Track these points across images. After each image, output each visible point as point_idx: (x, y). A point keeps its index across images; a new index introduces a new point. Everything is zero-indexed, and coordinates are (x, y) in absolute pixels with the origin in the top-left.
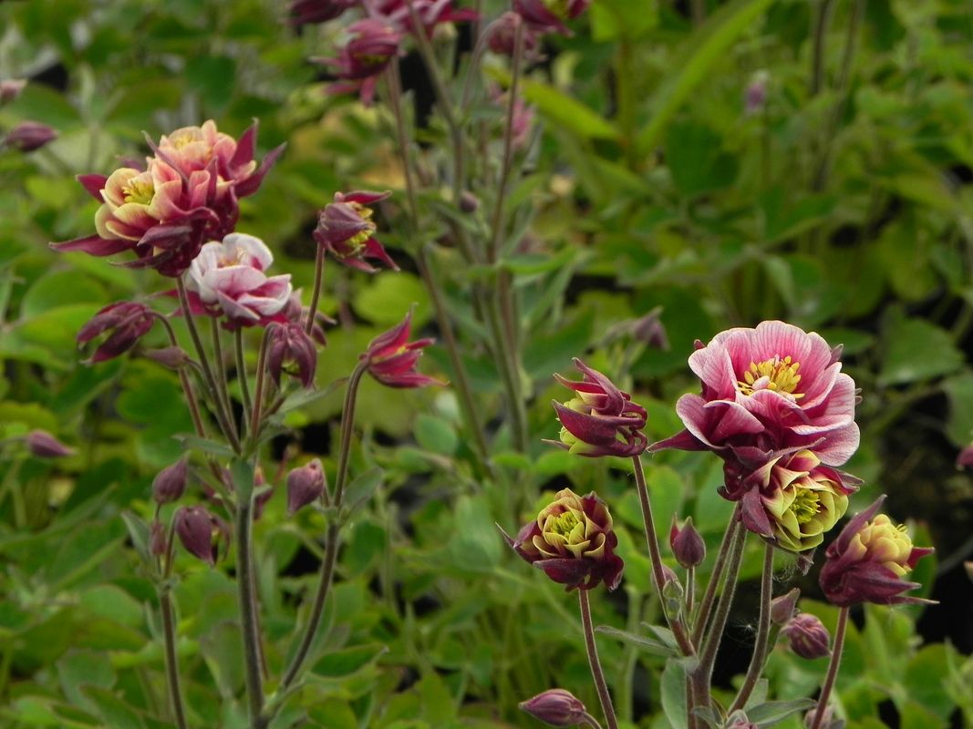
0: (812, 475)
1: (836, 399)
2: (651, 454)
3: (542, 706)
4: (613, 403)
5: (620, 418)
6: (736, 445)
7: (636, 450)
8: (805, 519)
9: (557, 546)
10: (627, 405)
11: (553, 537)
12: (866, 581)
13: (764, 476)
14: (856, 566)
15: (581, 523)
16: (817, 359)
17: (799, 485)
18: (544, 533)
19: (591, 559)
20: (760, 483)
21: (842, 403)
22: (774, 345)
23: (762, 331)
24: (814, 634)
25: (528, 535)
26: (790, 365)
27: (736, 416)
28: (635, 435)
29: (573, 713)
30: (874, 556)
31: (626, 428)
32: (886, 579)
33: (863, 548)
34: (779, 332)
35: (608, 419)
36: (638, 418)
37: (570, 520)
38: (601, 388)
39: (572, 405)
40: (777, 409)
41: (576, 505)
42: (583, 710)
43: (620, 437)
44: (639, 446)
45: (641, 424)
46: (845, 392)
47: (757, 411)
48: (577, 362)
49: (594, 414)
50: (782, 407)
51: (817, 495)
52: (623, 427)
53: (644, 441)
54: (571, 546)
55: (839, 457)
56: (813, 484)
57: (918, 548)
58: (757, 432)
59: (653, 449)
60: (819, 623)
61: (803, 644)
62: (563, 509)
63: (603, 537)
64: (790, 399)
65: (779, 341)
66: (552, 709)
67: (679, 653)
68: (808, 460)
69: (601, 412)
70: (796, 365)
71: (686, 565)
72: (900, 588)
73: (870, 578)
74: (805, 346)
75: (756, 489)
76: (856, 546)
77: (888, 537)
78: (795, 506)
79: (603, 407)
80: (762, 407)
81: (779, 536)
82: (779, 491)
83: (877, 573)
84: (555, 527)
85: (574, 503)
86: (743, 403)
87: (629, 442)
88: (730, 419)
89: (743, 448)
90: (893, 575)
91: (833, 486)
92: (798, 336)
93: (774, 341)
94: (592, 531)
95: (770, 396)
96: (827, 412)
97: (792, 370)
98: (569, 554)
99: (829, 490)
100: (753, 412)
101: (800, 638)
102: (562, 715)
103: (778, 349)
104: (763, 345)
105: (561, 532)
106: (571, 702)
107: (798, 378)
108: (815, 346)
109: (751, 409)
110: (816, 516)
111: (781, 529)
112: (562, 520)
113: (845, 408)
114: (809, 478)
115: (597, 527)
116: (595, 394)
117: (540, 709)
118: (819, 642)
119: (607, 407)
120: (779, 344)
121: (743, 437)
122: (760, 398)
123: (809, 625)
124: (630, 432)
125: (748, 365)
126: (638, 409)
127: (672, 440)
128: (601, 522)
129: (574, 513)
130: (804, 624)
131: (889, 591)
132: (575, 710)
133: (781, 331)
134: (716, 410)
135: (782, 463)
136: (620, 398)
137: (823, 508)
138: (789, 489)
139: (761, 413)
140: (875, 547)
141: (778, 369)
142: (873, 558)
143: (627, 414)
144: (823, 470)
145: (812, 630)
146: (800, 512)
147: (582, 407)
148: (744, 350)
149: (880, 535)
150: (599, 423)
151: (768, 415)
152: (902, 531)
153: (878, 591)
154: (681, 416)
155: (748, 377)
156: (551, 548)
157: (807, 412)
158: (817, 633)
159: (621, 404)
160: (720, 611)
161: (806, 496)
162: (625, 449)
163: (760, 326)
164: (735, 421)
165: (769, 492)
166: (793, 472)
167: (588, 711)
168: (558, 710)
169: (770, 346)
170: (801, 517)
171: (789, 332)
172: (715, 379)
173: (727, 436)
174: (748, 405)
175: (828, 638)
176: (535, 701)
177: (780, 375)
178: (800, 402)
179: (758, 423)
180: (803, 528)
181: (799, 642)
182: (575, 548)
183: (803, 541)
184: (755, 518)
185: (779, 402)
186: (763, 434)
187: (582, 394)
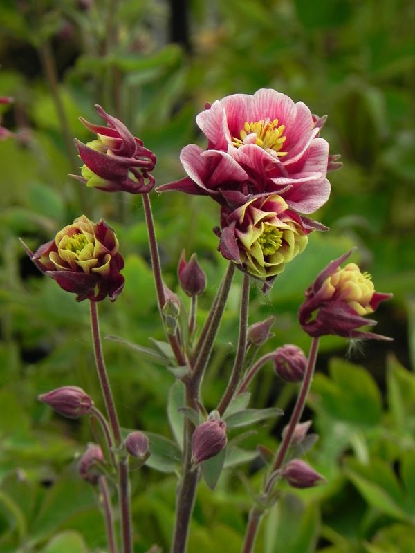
0: (280, 217)
1: (313, 159)
2: (158, 194)
3: (57, 398)
4: (126, 146)
5: (133, 159)
6: (225, 189)
7: (143, 189)
8: (269, 251)
9: (69, 261)
10: (139, 149)
11: (66, 253)
12: (331, 316)
13: (240, 214)
14: (325, 303)
15: (91, 244)
16: (301, 124)
17: (267, 223)
18: (60, 250)
19: (98, 275)
20: (238, 220)
21: (317, 163)
22: (268, 110)
23: (258, 96)
24: (295, 361)
25: (46, 250)
26: (277, 127)
27: (226, 165)
28: (146, 176)
29: (83, 406)
30: (341, 296)
31: (138, 169)
32: (348, 315)
33: (332, 289)
34: (272, 98)
35: (121, 159)
36: (147, 161)
37: (82, 241)
38: (118, 133)
39: (92, 145)
40: (262, 162)
41: (89, 229)
42: (91, 404)
43: (131, 176)
44: (147, 185)
45: (150, 167)
46: (321, 154)
47: (244, 162)
48: (99, 108)
49: (109, 153)
50: (267, 162)
51: (282, 232)
52: (134, 167)
53: (152, 181)
54: (81, 263)
55: (310, 207)
56: (278, 223)
57: (380, 293)
58: (243, 180)
59: (161, 189)
60: (301, 353)
61: (285, 368)
62: (78, 232)
63: (109, 257)
64: (273, 155)
65: (272, 106)
66: (64, 402)
67: (174, 363)
68: (279, 204)
69: (116, 153)
70: (282, 127)
71: (190, 294)
72: (360, 324)
73: (335, 313)
74: (291, 113)
75: (233, 224)
76: (327, 287)
77: (354, 281)
78: (262, 240)
79: (119, 149)
80: (249, 160)
81: (247, 263)
82: (251, 227)
83: (342, 310)
84: (70, 246)
85: (87, 228)
86: (233, 153)
87: (139, 180)
88: (222, 167)
89: (229, 191)
90: (354, 312)
91: (296, 227)
92: (286, 103)
93: (268, 107)
94: (101, 251)
95: (255, 151)
96: (304, 169)
97: (278, 132)
98: (79, 268)
99: (292, 229)
100: (241, 163)
101: (283, 364)
102: (73, 407)
103: (271, 113)
104: (259, 110)
105: (74, 250)
106: (82, 397)
107: (284, 139)
108: (300, 114)
109: (239, 160)
110: (279, 250)
111: (249, 258)
112: (75, 240)
113: (319, 167)
114: (277, 218)
115: (105, 249)
116: (113, 138)
117: (55, 401)
118: (299, 368)
119: (121, 149)
120: (271, 109)
121: (232, 183)
122: (247, 151)
123: (291, 353)
124: (142, 174)
125: (243, 125)
126: (148, 155)
127: (177, 184)
128: (110, 245)
129: (86, 235)
130: (288, 353)
131: (349, 325)
132: (84, 404)
133: (274, 98)
134: (213, 160)
135: (257, 205)
136: (133, 143)
137: (285, 243)
138: (258, 226)
139: (248, 164)
140: (343, 289)
141: (267, 128)
142: (340, 298)
143: (140, 158)
144: (290, 213)
145: (294, 358)
146: (266, 245)
147: (101, 148)
148: (241, 111)
149: (348, 279)
150: (113, 161)
151: (254, 167)
152: (367, 278)
153: (341, 324)
154: (183, 162)
155: (242, 134)
156: (64, 263)
157: (287, 167)
158: (297, 360)
159: (133, 147)
160: (211, 331)
161: (273, 232)
162: (135, 186)
163: (257, 93)
164: (225, 170)
165: (243, 228)
166: (263, 212)
167: (96, 406)
168: (69, 403)
169: (264, 111)
170: (267, 250)
171: (280, 99)
172: (214, 133)
173: (219, 182)
174: (237, 156)
175: (307, 366)
176: (52, 394)
177: (268, 134)
178: (283, 159)
179: (243, 171)
180: (267, 258)
181: (282, 367)
182: (84, 264)
183: (268, 269)
184: (229, 247)
185: (263, 156)
186: (247, 182)
187: (101, 137)
